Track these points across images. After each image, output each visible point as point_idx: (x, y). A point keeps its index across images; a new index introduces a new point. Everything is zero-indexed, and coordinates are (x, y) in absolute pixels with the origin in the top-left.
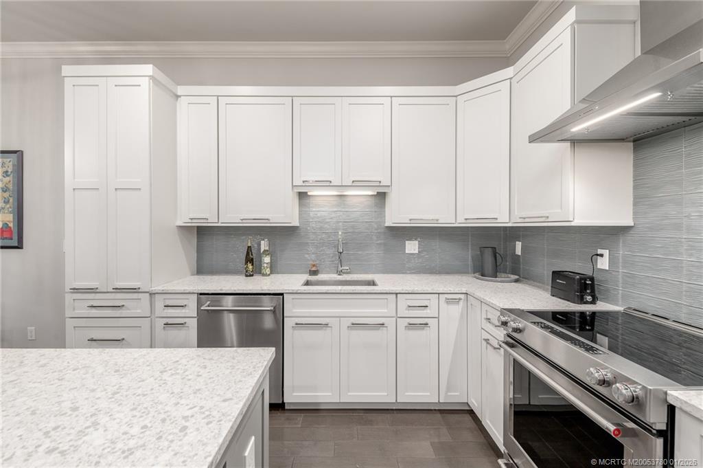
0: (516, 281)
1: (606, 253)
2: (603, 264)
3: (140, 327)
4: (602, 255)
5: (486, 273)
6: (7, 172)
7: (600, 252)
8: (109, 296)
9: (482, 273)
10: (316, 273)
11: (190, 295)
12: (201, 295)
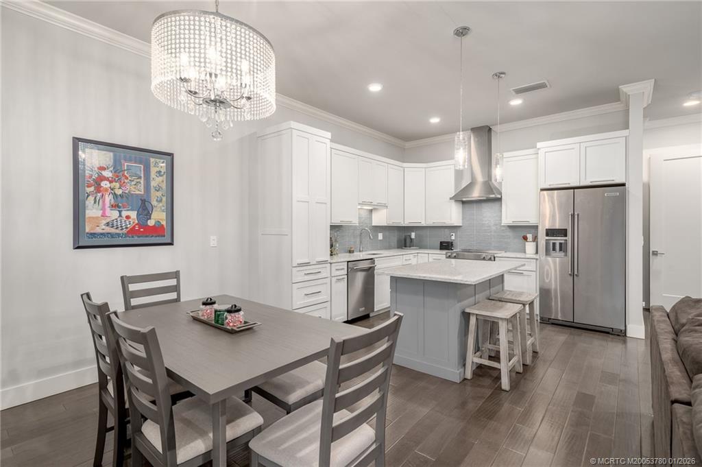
0: (419, 249)
2: (453, 238)
3: (326, 283)
4: (453, 235)
6: (160, 172)
8: (314, 267)
9: (405, 247)
10: (353, 252)
11: (343, 263)
12: (348, 262)
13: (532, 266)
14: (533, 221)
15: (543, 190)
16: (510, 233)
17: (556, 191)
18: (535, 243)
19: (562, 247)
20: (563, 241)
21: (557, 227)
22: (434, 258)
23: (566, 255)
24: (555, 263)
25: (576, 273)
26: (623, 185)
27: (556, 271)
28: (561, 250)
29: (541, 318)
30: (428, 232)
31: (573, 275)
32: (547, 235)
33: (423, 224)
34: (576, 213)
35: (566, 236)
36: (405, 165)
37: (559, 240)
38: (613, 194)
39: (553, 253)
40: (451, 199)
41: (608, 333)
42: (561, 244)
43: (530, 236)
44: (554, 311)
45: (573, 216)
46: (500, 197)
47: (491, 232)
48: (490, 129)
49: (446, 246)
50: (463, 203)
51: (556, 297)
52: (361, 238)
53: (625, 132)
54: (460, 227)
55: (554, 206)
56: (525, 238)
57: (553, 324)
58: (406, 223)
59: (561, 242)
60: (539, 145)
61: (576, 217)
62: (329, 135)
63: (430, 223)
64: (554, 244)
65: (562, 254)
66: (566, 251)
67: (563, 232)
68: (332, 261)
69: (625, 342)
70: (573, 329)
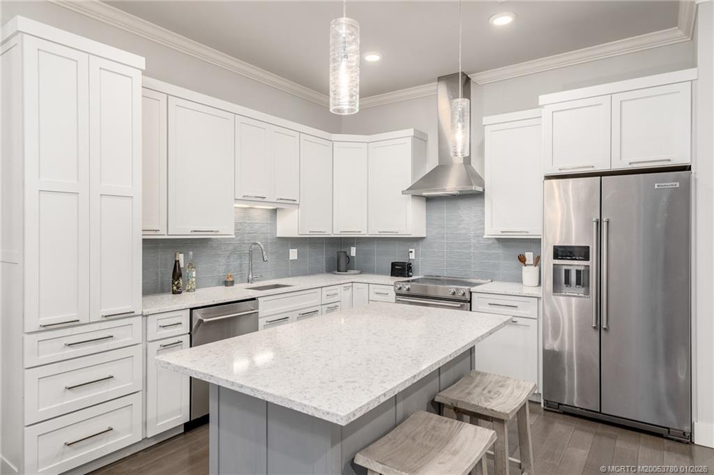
0: (360, 273)
1: (413, 250)
2: (412, 256)
3: (132, 356)
4: (411, 252)
5: (342, 270)
7: (410, 250)
8: (97, 326)
9: (338, 271)
10: (232, 283)
11: (183, 312)
12: (191, 309)
13: (530, 309)
14: (533, 232)
15: (548, 177)
16: (499, 251)
17: (571, 180)
18: (537, 268)
19: (582, 278)
20: (582, 268)
21: (574, 242)
22: (376, 291)
23: (587, 293)
24: (569, 305)
25: (604, 326)
26: (687, 168)
27: (570, 320)
28: (578, 283)
29: (546, 402)
30: (375, 248)
31: (599, 328)
32: (556, 256)
33: (365, 233)
34: (604, 219)
35: (587, 258)
36: (335, 137)
37: (575, 265)
38: (669, 185)
39: (566, 290)
40: (403, 193)
41: (660, 436)
42: (578, 272)
43: (529, 256)
44: (567, 389)
45: (599, 223)
46: (481, 190)
47: (470, 247)
48: (467, 80)
49: (401, 270)
50: (429, 199)
51: (571, 369)
52: (251, 260)
53: (690, 74)
54: (424, 238)
55: (568, 205)
56: (522, 259)
57: (565, 413)
58: (336, 233)
59: (579, 268)
60: (543, 99)
61: (604, 225)
62: (141, 62)
63: (374, 232)
64: (567, 272)
65: (581, 290)
66: (587, 285)
67: (584, 253)
68: (146, 311)
69: (691, 455)
70: (600, 425)
